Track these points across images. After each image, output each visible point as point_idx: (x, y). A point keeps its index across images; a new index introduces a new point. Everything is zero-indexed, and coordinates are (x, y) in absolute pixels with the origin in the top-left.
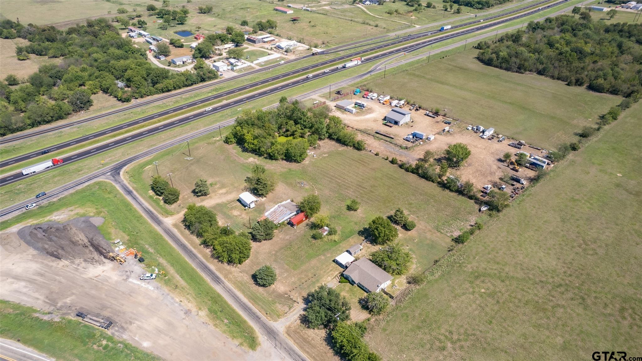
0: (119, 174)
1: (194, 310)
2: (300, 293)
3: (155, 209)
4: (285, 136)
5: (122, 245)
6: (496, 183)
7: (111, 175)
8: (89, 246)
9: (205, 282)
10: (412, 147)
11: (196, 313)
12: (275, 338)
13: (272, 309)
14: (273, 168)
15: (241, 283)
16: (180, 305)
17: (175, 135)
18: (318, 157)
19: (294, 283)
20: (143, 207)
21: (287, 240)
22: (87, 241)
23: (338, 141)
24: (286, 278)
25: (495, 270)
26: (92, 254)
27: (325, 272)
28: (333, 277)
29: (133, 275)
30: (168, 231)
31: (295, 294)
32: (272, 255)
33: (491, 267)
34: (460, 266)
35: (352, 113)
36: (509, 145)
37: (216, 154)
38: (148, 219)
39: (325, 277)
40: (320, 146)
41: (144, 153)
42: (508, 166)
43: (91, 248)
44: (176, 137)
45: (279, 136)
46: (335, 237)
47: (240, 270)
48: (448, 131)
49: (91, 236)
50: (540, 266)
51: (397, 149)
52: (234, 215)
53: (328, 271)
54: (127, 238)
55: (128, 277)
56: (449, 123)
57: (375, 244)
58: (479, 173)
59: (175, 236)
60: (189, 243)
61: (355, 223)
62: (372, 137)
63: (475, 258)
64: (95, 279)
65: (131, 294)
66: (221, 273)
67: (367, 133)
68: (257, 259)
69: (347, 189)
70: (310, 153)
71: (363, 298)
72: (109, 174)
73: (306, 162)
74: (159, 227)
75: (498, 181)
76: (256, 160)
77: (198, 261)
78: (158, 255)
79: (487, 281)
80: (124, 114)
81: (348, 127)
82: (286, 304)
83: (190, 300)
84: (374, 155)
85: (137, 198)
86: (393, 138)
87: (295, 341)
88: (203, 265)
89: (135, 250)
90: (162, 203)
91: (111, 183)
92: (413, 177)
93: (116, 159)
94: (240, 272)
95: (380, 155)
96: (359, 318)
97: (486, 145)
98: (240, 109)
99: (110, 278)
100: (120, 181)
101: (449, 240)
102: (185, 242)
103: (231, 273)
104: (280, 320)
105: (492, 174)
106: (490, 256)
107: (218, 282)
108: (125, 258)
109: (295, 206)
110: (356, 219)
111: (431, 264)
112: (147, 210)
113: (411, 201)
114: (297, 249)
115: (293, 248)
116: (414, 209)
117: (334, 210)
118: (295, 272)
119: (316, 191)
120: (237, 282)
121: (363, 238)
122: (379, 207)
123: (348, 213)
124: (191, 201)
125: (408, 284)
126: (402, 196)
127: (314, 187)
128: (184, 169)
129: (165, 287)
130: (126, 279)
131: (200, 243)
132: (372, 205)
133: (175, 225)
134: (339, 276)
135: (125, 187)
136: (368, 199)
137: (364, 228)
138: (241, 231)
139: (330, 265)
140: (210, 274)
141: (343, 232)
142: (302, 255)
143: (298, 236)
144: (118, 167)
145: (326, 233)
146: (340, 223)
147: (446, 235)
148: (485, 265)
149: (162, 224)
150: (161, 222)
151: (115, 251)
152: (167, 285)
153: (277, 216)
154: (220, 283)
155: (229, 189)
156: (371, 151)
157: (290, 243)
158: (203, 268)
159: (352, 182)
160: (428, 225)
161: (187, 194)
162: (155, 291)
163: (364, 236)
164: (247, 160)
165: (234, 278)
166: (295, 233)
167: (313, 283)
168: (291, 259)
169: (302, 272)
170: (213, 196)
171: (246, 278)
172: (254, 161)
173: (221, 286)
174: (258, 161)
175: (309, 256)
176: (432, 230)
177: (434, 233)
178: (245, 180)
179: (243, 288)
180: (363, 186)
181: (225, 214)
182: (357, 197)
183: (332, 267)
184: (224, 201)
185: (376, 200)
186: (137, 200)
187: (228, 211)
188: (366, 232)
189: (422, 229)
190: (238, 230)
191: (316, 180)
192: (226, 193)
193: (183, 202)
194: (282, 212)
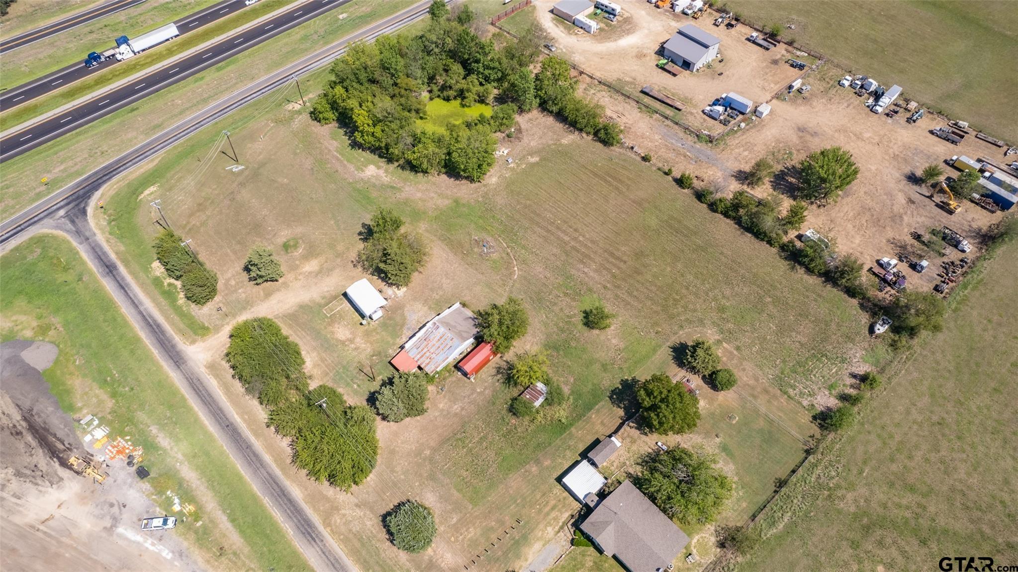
0: (84, 212)
3: (167, 318)
4: (444, 99)
5: (99, 426)
6: (903, 247)
7: (67, 215)
8: (25, 432)
9: (283, 536)
10: (722, 137)
14: (419, 195)
15: (360, 540)
17: (205, 96)
18: (518, 166)
19: (474, 543)
20: (140, 313)
21: (456, 414)
22: (19, 418)
23: (561, 116)
24: (456, 528)
25: (907, 508)
26: (32, 455)
27: (540, 511)
28: (557, 528)
29: (126, 515)
30: (197, 383)
32: (424, 460)
33: (896, 499)
34: (830, 496)
35: (589, 32)
36: (931, 132)
37: (295, 154)
38: (153, 349)
39: (541, 526)
40: (519, 130)
41: (136, 151)
42: (930, 197)
43: (29, 438)
44: (205, 101)
45: (431, 99)
46: (562, 412)
47: (356, 501)
48: (799, 91)
49: (27, 403)
50: (1006, 497)
51: (690, 140)
52: (338, 340)
53: (547, 509)
54: (110, 404)
55: (116, 521)
56: (801, 67)
57: (647, 430)
58: (867, 216)
59: (214, 401)
60: (245, 421)
61: (603, 365)
62: (634, 104)
63: (861, 472)
64: (42, 527)
66: (316, 509)
67: (623, 94)
68: (393, 471)
69: (582, 262)
70: (502, 151)
72: (62, 212)
73: (492, 178)
74: (178, 372)
75: (909, 240)
76: (381, 172)
77: (265, 474)
79: (889, 541)
80: (88, 29)
81: (581, 73)
84: (639, 159)
85: (127, 285)
86: (680, 110)
88: (276, 487)
89: (127, 441)
90: (181, 299)
91: (68, 242)
92: (725, 227)
93: (75, 169)
94: (357, 505)
95: (653, 160)
97: (882, 133)
98: (345, 15)
99: (75, 524)
100: (87, 234)
101: (805, 418)
102: (236, 416)
103: (337, 509)
105: (896, 218)
106: (894, 467)
107: (311, 537)
108: (107, 466)
109: (470, 320)
110: (604, 354)
111: (770, 492)
112: (149, 320)
113: (724, 301)
114: (478, 442)
115: (470, 442)
116: (730, 326)
117: (556, 325)
118: (475, 512)
119: (516, 269)
120: (351, 536)
121: (621, 412)
122: (654, 319)
123: (586, 335)
124: (243, 295)
125: (719, 550)
126: (703, 284)
127: (511, 255)
128: (225, 198)
129: (197, 552)
130: (111, 527)
131: (266, 421)
132: (639, 311)
133: (212, 367)
134: (570, 527)
135: (100, 253)
136: (630, 294)
137: (622, 380)
138: (355, 386)
139: (551, 490)
140: (291, 512)
141: (577, 394)
142: (489, 461)
143: (478, 405)
144: (81, 192)
145: (541, 400)
146: (569, 366)
147: (800, 403)
148: (883, 493)
149: (185, 362)
150: (182, 358)
151: (84, 444)
152: (201, 547)
153: (432, 351)
154: (315, 541)
155: (326, 262)
156: (632, 148)
157: (463, 426)
158: (276, 494)
159: (593, 242)
160: (760, 373)
161: (233, 276)
162: (176, 563)
163: (622, 406)
164: (363, 171)
165: (345, 524)
166: (472, 394)
167: (514, 544)
168: (465, 474)
169: (489, 512)
170: (291, 282)
171: (369, 523)
172: (377, 177)
173: (318, 549)
174: (386, 176)
175: (505, 464)
176: (770, 389)
177: (775, 397)
178: (360, 234)
179: (364, 553)
180: (617, 253)
181: (317, 335)
182: (605, 287)
183: (554, 499)
184: (315, 296)
185: (648, 298)
186: (129, 292)
187: (326, 328)
188: (628, 393)
189: (748, 385)
190: (348, 384)
191: (515, 235)
192: (319, 272)
193: (226, 299)
194: (442, 341)
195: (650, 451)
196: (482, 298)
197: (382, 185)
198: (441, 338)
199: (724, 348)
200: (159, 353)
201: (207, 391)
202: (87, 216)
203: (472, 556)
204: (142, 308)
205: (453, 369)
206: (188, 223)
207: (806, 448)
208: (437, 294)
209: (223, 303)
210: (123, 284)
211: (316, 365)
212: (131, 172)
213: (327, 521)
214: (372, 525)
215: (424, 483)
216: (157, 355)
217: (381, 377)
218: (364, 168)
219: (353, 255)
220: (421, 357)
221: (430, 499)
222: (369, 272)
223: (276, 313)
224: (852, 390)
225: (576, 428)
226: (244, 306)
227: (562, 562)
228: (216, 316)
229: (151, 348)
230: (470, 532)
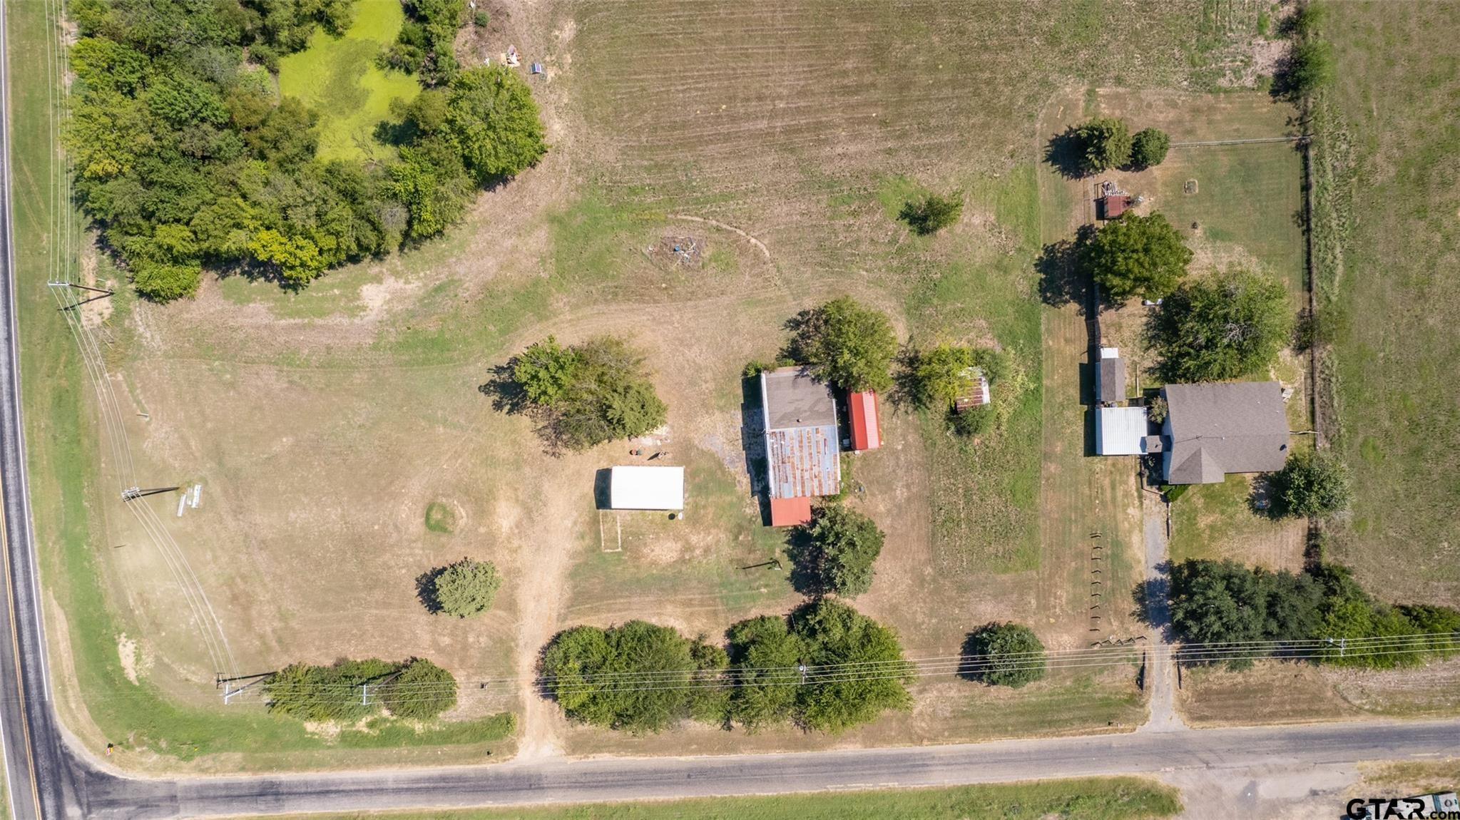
0: (100, 777)
2: (1118, 613)
3: (438, 761)
4: (294, 51)
7: (86, 806)
9: (893, 794)
12: (1187, 752)
13: (1101, 700)
15: (965, 715)
18: (561, 67)
19: (1075, 601)
20: (397, 791)
21: (908, 500)
24: (1044, 607)
27: (1104, 503)
28: (1137, 502)
30: (589, 778)
31: (1111, 624)
32: (934, 580)
33: (1426, 113)
34: (1360, 180)
38: (482, 806)
39: (1120, 516)
45: (276, 72)
47: (915, 689)
52: (672, 565)
53: (1108, 494)
57: (1119, 300)
59: (636, 772)
60: (699, 751)
61: (997, 267)
66: (889, 741)
68: (918, 626)
69: (820, 143)
70: (505, 65)
71: (1251, 491)
72: (74, 811)
73: (554, 127)
74: (550, 792)
76: (391, 283)
77: (796, 770)
82: (1116, 663)
85: (324, 783)
87: (1226, 719)
94: (920, 692)
96: (1291, 548)
100: (160, 793)
102: (683, 758)
103: (907, 716)
104: (1149, 707)
107: (918, 766)
109: (800, 380)
110: (982, 250)
111: (1300, 242)
112: (423, 785)
113: (1046, 24)
114: (967, 503)
115: (959, 513)
116: (1083, 55)
117: (890, 269)
118: (1043, 573)
119: (753, 241)
120: (953, 723)
121: (1073, 307)
122: (990, 138)
123: (937, 247)
124: (483, 640)
125: (1301, 357)
126: (997, 20)
127: (724, 226)
128: (249, 554)
131: (719, 726)
132: (963, 144)
133: (576, 746)
134: (1148, 488)
135: (224, 793)
136: (927, 130)
137: (1036, 265)
138: (764, 590)
139: (1092, 472)
140: (870, 769)
141: (1007, 336)
142: (1000, 511)
143: (919, 464)
145: (985, 388)
146: (962, 310)
147: (1243, 88)
148: (1409, 117)
149: (540, 776)
150: (529, 777)
153: (807, 466)
154: (928, 765)
155: (516, 490)
157: (932, 504)
158: (833, 774)
159: (802, 94)
160: (1170, 91)
161: (432, 632)
163: (1068, 297)
164: (364, 308)
165: (932, 720)
166: (898, 458)
167: (1112, 560)
168: (991, 550)
169: (1058, 558)
170: (514, 561)
171: (953, 693)
172: (396, 296)
173: (939, 768)
174: (407, 282)
175: (1019, 496)
176: (1198, 102)
177: (1212, 109)
178: (498, 406)
179: (983, 722)
180: (851, 81)
181: (640, 585)
182: (889, 152)
183: (1105, 477)
184: (568, 546)
185: (953, 114)
186: (341, 788)
187: (638, 567)
188: (1057, 273)
189: (1171, 123)
190: (753, 599)
191: (693, 190)
192: (528, 512)
193: (472, 666)
194: (805, 441)
195: (1144, 320)
196: (765, 328)
197: (421, 300)
198: (801, 442)
199: (1103, 96)
200: (495, 800)
201: (612, 773)
202: (112, 777)
203: (1086, 614)
204: (391, 785)
205: (844, 454)
206: (262, 637)
207: (1293, 144)
208: (706, 382)
209: (475, 674)
210: (319, 789)
211: (689, 618)
213: (915, 737)
214: (959, 692)
215: (963, 603)
216: (496, 805)
217: (778, 551)
218: (358, 303)
219: (535, 444)
220: (803, 486)
221: (988, 612)
222: (586, 444)
223: (555, 615)
224: (1286, 8)
225: (1047, 377)
226: (504, 649)
227: (1174, 528)
228: (489, 695)
229: (476, 806)
230: (1061, 597)
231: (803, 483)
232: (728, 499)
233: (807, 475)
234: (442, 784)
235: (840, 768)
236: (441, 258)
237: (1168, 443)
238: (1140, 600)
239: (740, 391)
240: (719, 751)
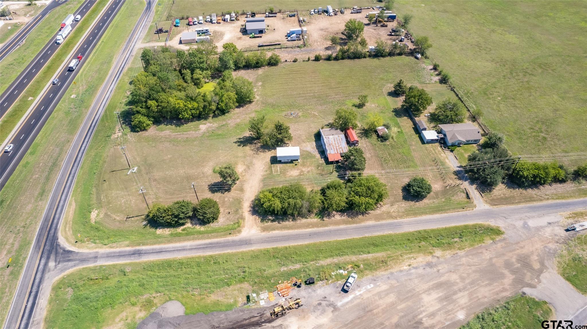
0: (69, 252)
1: (429, 258)
2: (451, 178)
3: (209, 238)
5: (258, 294)
6: (391, 39)
7: (58, 262)
9: (391, 235)
10: (305, 43)
11: (436, 258)
12: (495, 214)
13: (457, 203)
15: (410, 211)
16: (414, 268)
18: (258, 89)
19: (435, 176)
20: (191, 249)
21: (371, 157)
27: (433, 154)
28: (443, 152)
29: (332, 299)
31: (449, 181)
33: (479, 85)
36: (351, 13)
37: (154, 147)
38: (226, 252)
39: (439, 156)
42: (377, 26)
46: (395, 129)
47: (389, 205)
48: (304, 22)
52: (297, 176)
55: (332, 305)
57: (418, 115)
59: (289, 236)
60: (313, 228)
61: (382, 113)
62: (263, 50)
65: (367, 310)
66: (384, 219)
67: (254, 51)
72: (52, 263)
73: (256, 97)
74: (254, 245)
76: (209, 124)
77: (352, 230)
78: (312, 263)
79: (491, 93)
82: (457, 193)
83: (413, 257)
84: (292, 63)
85: (161, 249)
86: (280, 44)
87: (504, 205)
89: (282, 283)
90: (201, 227)
91: (85, 268)
94: (392, 206)
95: (298, 60)
99: (320, 326)
100: (91, 256)
101: (439, 85)
102: (307, 230)
103: (389, 212)
104: (475, 203)
105: (379, 35)
107: (398, 226)
108: (291, 298)
109: (332, 130)
110: (376, 110)
112: (201, 246)
114: (390, 156)
115: (388, 158)
118: (421, 170)
119: (313, 112)
120: (406, 213)
121: (406, 117)
123: (364, 110)
124: (231, 199)
125: (475, 123)
127: (304, 110)
129: (378, 273)
130: (334, 308)
131: (319, 220)
133: (265, 229)
134: (445, 149)
135: (118, 254)
137: (392, 111)
138: (329, 180)
139: (426, 147)
140: (380, 228)
142: (401, 157)
143: (372, 149)
144: (47, 247)
145: (386, 130)
147: (432, 83)
148: (475, 85)
149: (250, 240)
150: (246, 241)
151: (265, 306)
152: (376, 270)
153: (337, 145)
154: (402, 225)
155: (244, 162)
156: (286, 61)
157: (379, 157)
158: (366, 230)
159: (321, 90)
162: (378, 284)
163: (403, 116)
164: (200, 130)
166: (365, 148)
167: (443, 166)
169: (424, 166)
171: (403, 205)
172: (209, 127)
173: (406, 226)
175: (406, 154)
178: (239, 146)
179: (417, 212)
180: (333, 87)
184: (261, 174)
186: (167, 250)
187: (285, 177)
188: (399, 112)
191: (295, 105)
192: (248, 167)
193: (226, 207)
194: (336, 140)
195: (427, 118)
197: (217, 128)
198: (334, 139)
200: (232, 249)
201: (279, 237)
202: (74, 251)
203: (440, 179)
204: (188, 248)
207: (450, 89)
209: (227, 209)
210: (158, 251)
212: (66, 218)
213: (394, 217)
214: (405, 204)
215: (397, 179)
216: (232, 251)
217: (332, 170)
218: (198, 129)
219: (251, 152)
224: (436, 72)
225: (404, 129)
226: (239, 202)
227: (458, 158)
228: (231, 216)
229: (223, 252)
230: (430, 176)
231: (337, 150)
232: (314, 160)
233: (338, 148)
234: (210, 246)
235: (368, 228)
236: (224, 120)
237: (445, 135)
238: (457, 175)
239: (314, 138)
240: (320, 227)
